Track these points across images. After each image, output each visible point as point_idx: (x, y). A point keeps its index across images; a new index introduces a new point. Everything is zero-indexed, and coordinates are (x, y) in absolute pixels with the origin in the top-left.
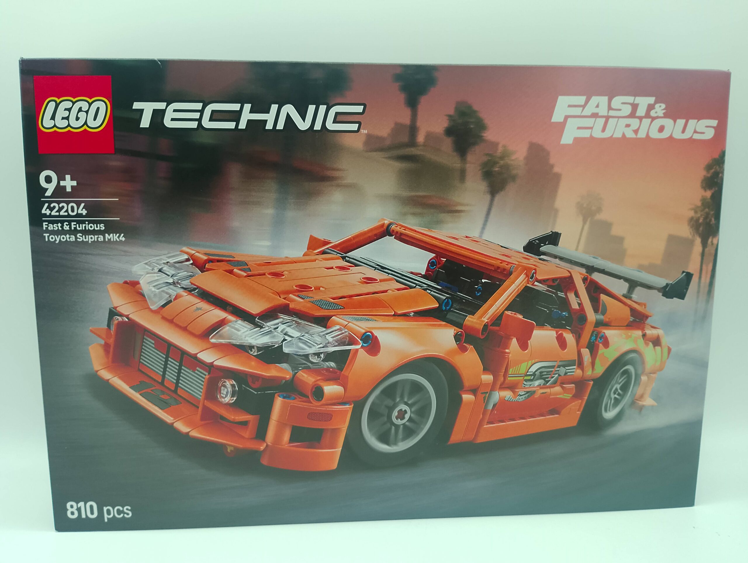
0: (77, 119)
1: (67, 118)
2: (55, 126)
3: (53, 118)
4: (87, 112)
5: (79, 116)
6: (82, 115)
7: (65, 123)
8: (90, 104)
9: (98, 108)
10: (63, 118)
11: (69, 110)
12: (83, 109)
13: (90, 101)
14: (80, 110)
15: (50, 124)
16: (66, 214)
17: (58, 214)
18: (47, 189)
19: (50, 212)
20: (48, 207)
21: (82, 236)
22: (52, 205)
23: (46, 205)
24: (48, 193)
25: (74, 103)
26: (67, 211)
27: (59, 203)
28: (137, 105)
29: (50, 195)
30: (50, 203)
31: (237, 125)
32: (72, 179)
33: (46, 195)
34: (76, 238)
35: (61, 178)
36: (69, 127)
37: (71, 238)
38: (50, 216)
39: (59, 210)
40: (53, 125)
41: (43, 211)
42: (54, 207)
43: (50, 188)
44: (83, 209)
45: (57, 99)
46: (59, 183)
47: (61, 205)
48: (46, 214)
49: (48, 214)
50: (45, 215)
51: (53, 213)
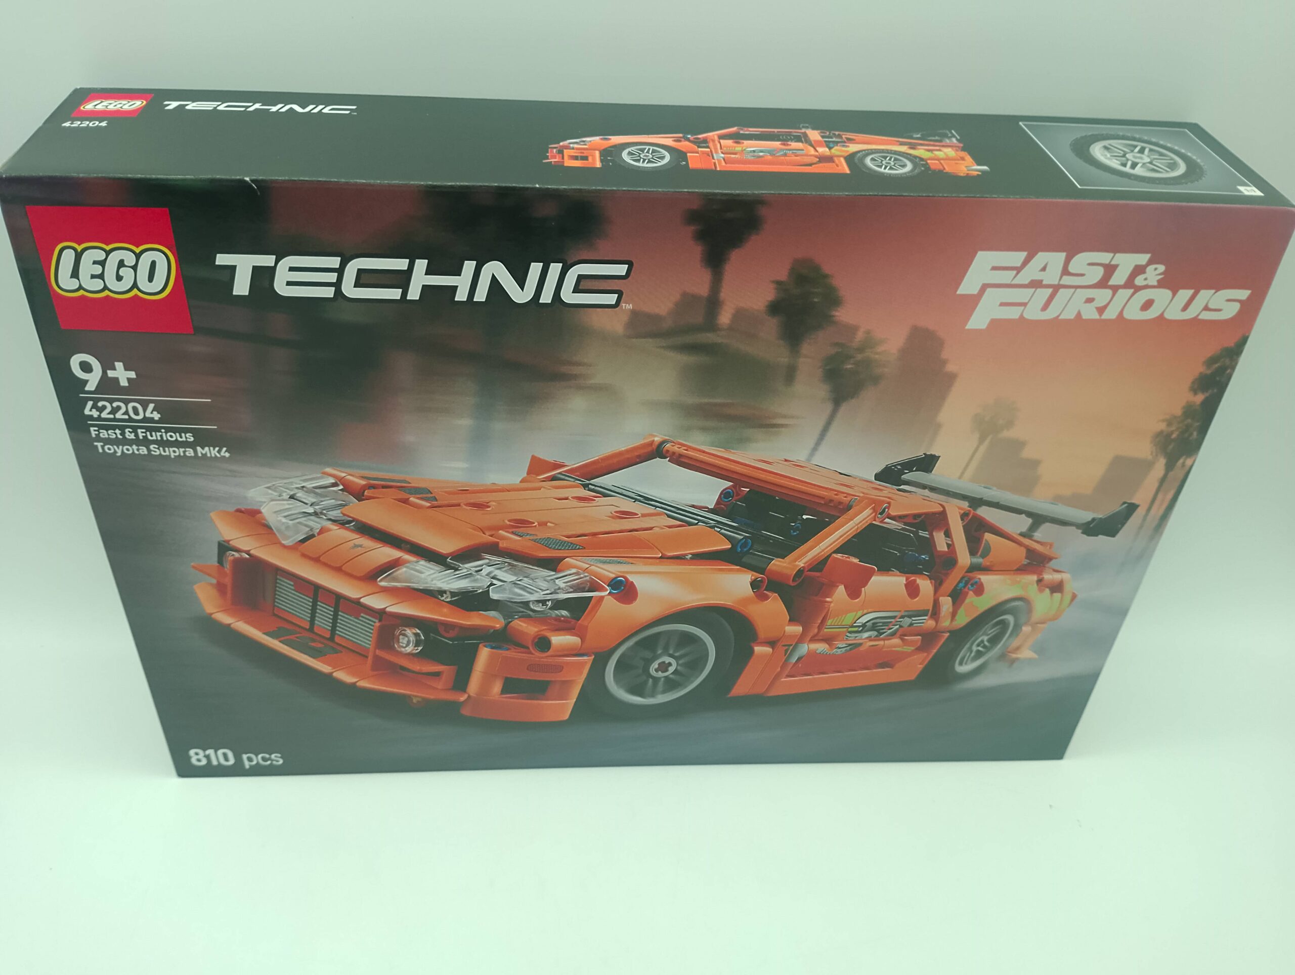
0: (119, 278)
1: (101, 276)
2: (81, 288)
3: (75, 274)
4: (134, 268)
5: (121, 273)
6: (126, 273)
7: (98, 284)
8: (138, 256)
9: (153, 264)
10: (93, 277)
11: (102, 263)
12: (126, 263)
13: (137, 250)
14: (121, 264)
15: (73, 284)
16: (126, 417)
17: (112, 416)
18: (86, 382)
19: (98, 413)
20: (94, 406)
21: (158, 449)
22: (100, 404)
23: (90, 404)
24: (91, 386)
25: (108, 253)
26: (126, 413)
27: (111, 401)
28: (222, 259)
29: (93, 389)
30: (96, 401)
31: (404, 294)
32: (126, 369)
33: (87, 389)
34: (149, 450)
35: (107, 365)
36: (107, 291)
37: (141, 451)
38: (99, 418)
39: (114, 411)
40: (77, 286)
41: (87, 412)
42: (104, 407)
43: (93, 380)
44: (152, 411)
45: (77, 245)
46: (104, 373)
47: (115, 404)
48: (92, 416)
49: (95, 416)
50: (91, 418)
51: (104, 415)
